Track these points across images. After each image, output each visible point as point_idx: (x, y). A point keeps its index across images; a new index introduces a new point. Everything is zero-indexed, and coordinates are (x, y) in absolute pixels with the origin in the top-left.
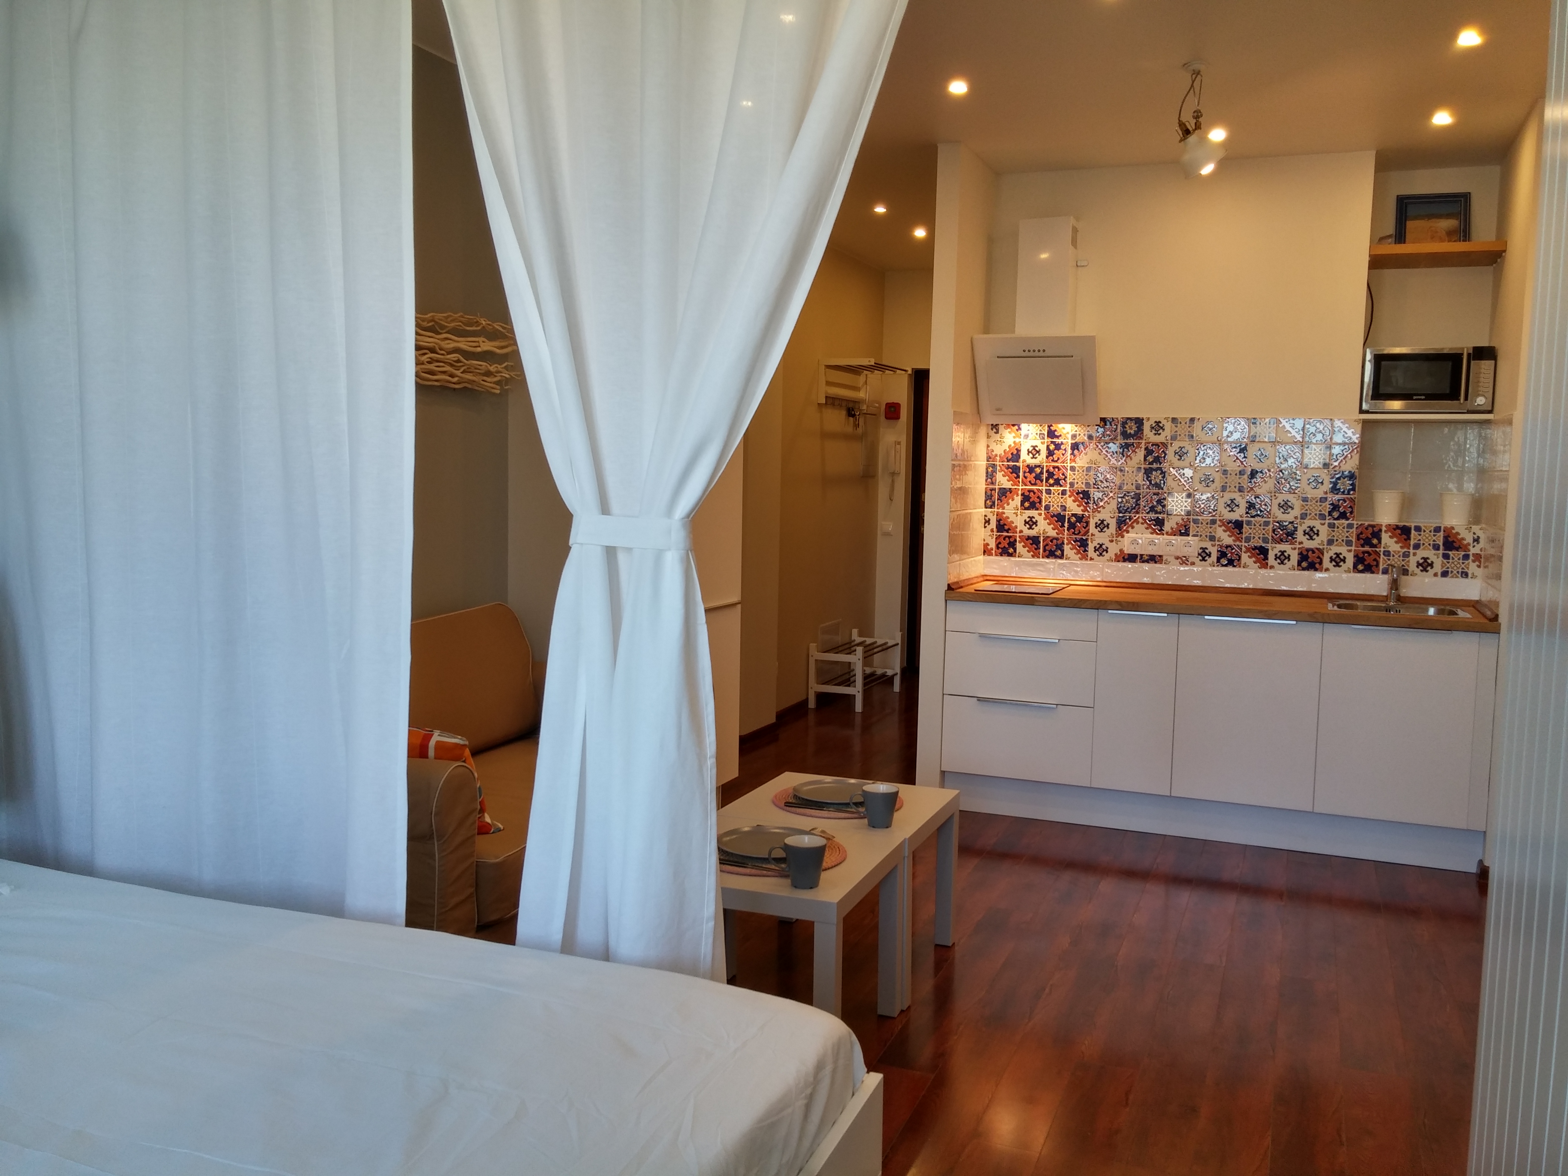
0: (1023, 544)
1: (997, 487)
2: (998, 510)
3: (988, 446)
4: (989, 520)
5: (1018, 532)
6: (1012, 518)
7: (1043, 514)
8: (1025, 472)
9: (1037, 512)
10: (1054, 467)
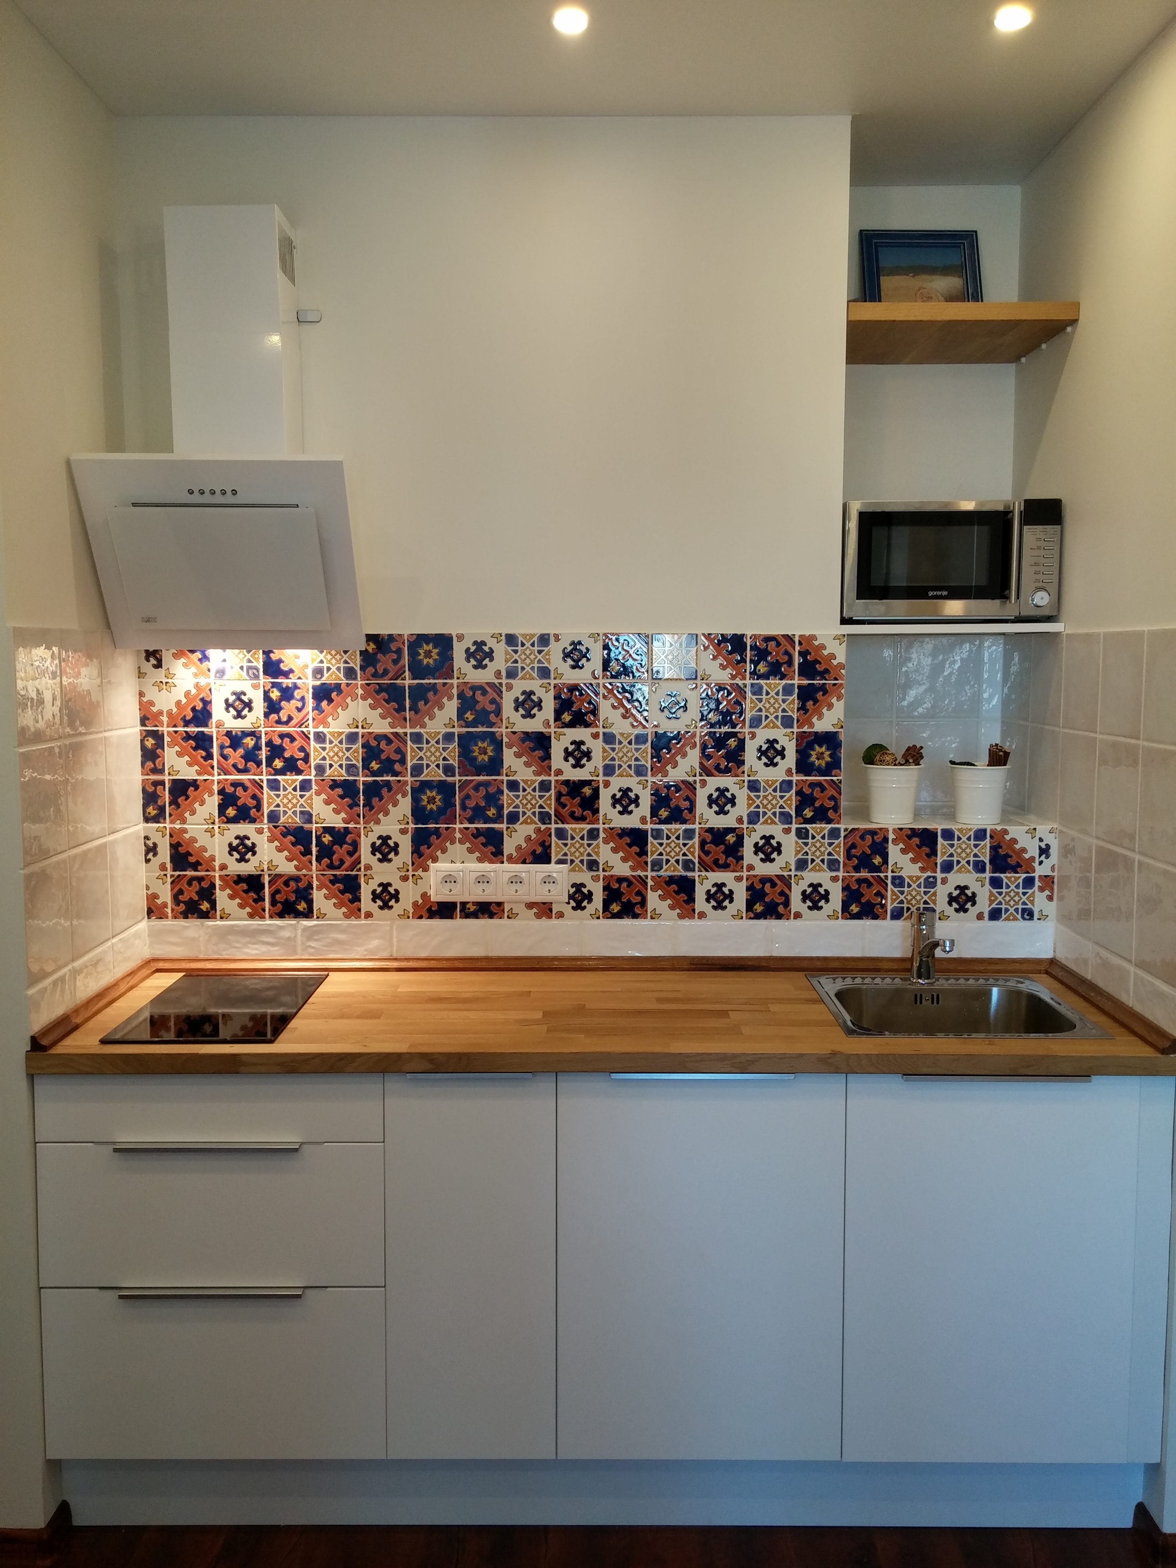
0: (228, 891)
1: (167, 778)
2: (172, 826)
3: (141, 694)
4: (155, 845)
5: (217, 868)
6: (203, 840)
7: (266, 830)
8: (222, 747)
9: (253, 826)
10: (282, 736)
